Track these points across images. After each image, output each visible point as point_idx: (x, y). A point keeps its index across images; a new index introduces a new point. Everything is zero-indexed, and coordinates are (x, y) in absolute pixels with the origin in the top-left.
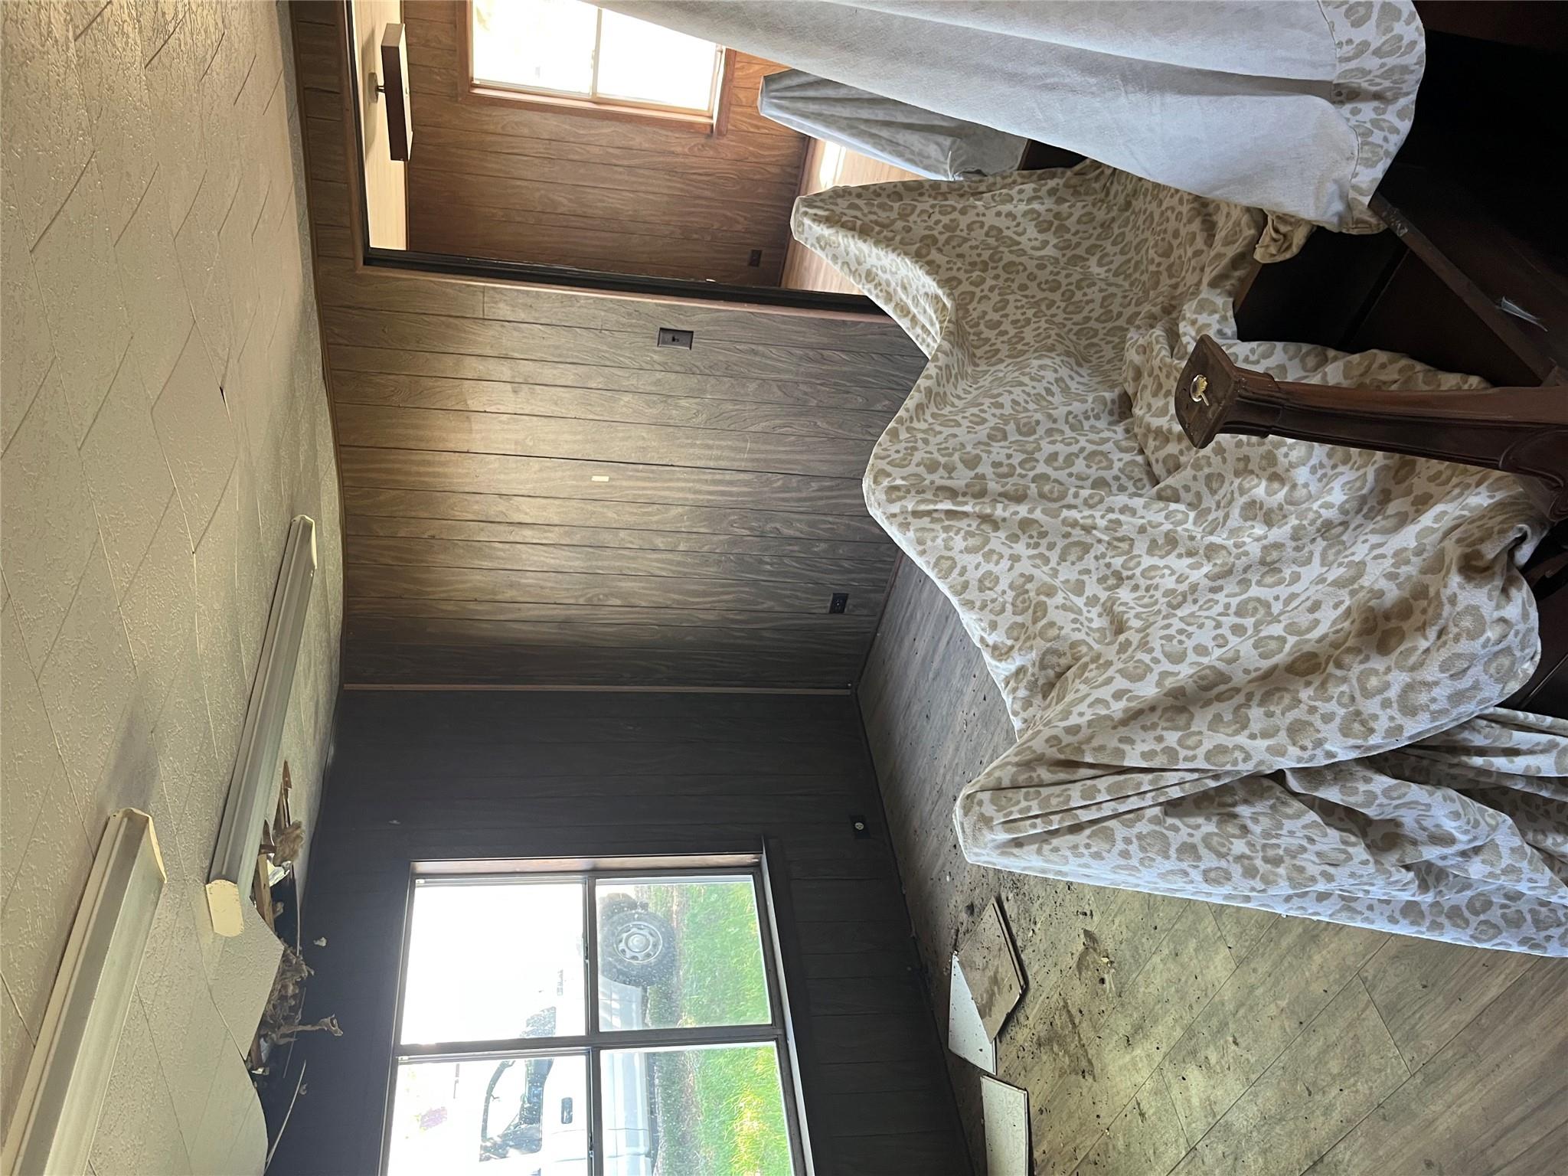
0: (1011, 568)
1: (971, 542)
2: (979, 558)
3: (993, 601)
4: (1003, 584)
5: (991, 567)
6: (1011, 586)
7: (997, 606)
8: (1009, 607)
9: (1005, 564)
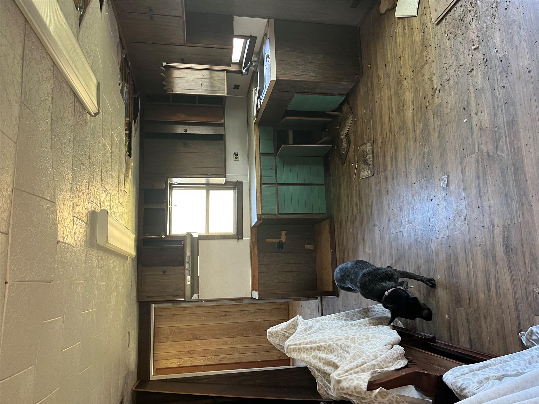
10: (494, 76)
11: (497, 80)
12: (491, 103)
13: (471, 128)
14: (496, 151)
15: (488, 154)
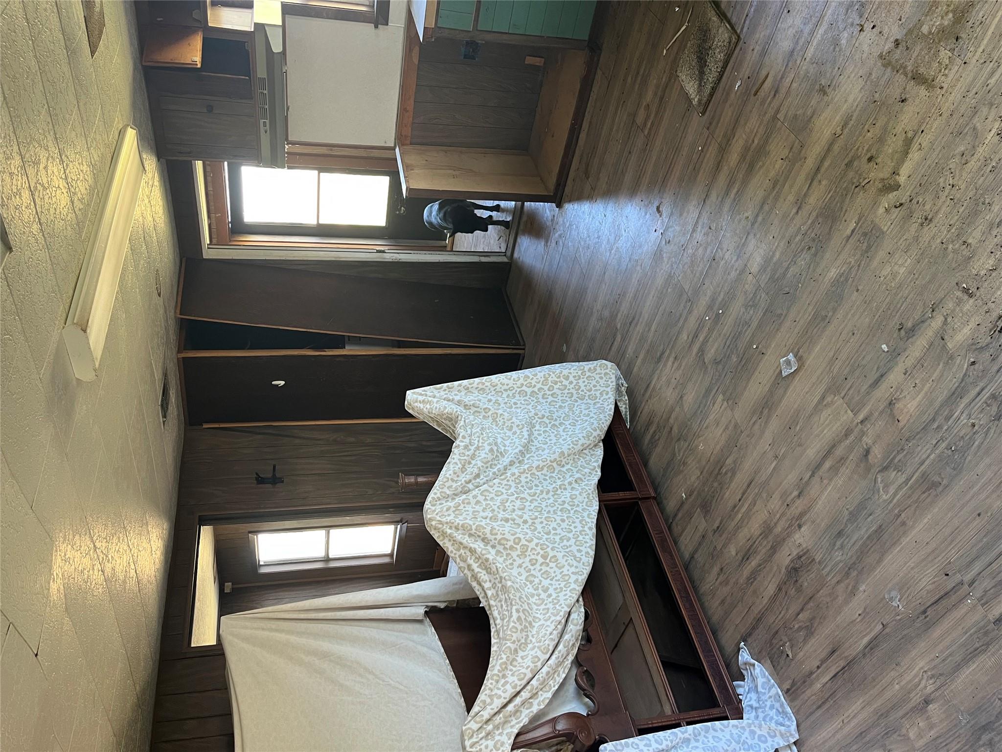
0: (523, 562)
1: (532, 579)
2: (532, 572)
3: (534, 554)
4: (528, 559)
5: (530, 567)
6: (526, 556)
7: (533, 552)
8: (529, 549)
9: (524, 565)
10: (983, 377)
11: (979, 394)
12: (937, 404)
13: (882, 376)
14: (879, 471)
15: (867, 452)
